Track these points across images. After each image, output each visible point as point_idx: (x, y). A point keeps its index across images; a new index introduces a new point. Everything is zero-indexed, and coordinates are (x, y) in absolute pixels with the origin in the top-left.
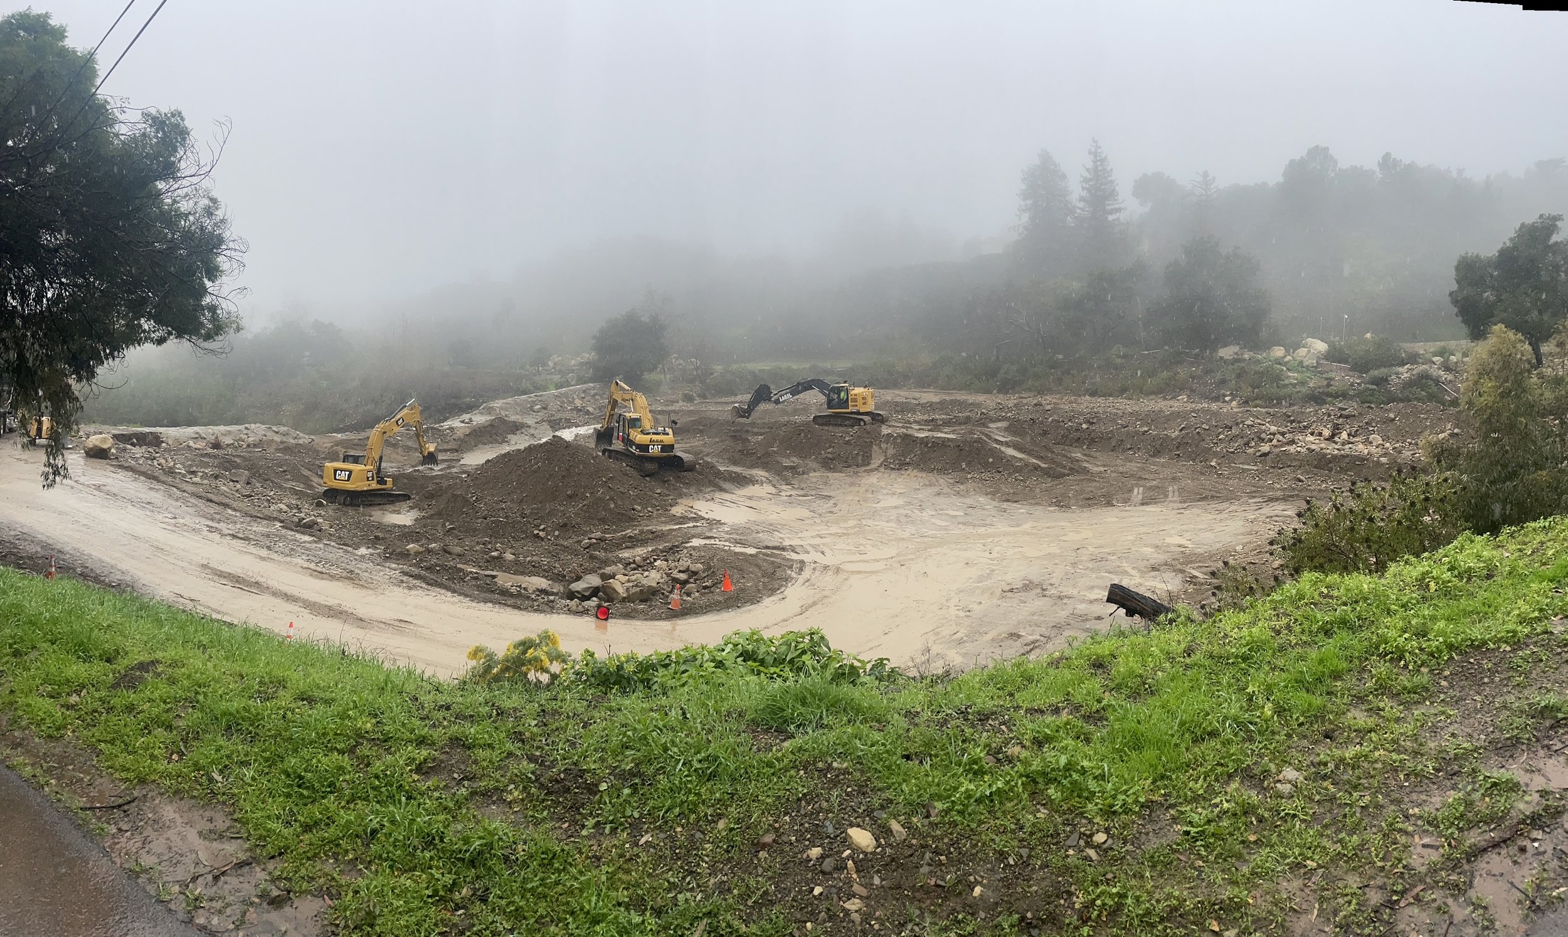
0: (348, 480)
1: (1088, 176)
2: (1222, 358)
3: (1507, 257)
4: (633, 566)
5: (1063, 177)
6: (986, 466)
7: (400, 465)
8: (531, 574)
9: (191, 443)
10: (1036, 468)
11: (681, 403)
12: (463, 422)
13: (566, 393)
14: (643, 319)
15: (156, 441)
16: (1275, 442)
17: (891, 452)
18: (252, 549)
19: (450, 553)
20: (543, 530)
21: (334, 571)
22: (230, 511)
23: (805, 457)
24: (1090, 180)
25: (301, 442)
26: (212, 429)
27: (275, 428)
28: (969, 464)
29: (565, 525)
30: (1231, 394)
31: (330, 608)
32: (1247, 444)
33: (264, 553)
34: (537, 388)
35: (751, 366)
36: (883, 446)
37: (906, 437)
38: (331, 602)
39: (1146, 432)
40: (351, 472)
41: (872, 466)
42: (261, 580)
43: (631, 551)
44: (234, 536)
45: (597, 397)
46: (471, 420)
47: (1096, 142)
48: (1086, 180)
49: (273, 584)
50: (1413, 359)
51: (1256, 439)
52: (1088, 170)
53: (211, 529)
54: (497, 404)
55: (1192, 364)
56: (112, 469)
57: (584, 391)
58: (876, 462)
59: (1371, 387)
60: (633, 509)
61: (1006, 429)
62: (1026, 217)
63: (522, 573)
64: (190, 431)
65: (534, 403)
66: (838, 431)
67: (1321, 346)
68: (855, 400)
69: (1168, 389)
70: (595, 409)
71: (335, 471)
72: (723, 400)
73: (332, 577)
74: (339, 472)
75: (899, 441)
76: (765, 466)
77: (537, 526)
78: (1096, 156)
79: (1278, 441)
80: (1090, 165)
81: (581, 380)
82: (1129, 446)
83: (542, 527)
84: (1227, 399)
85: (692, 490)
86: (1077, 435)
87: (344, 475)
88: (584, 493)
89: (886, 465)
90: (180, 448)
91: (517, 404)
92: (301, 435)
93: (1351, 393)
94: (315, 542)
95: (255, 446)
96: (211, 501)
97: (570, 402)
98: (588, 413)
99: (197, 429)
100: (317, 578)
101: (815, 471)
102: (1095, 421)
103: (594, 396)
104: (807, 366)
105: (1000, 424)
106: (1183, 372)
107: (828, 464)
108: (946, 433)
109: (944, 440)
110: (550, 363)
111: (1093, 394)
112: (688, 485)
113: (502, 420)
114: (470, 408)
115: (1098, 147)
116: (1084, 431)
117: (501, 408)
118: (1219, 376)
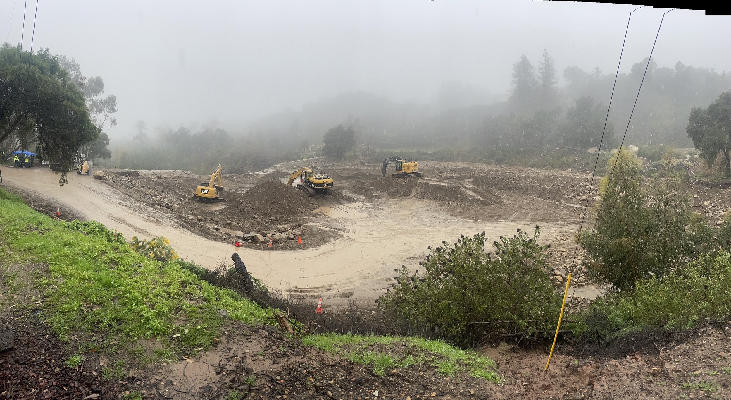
0: (207, 193)
1: (542, 67)
2: (589, 153)
3: (713, 109)
4: (280, 231)
5: (532, 67)
6: (456, 198)
7: (231, 188)
8: (239, 230)
9: (150, 176)
10: (479, 200)
11: (359, 165)
12: (263, 172)
13: (309, 160)
14: (345, 129)
15: (137, 175)
16: (591, 194)
17: (420, 190)
18: (130, 211)
19: (213, 220)
20: (257, 215)
21: (153, 219)
22: (132, 199)
23: (383, 191)
24: (543, 68)
25: (195, 177)
26: (159, 171)
27: (185, 172)
28: (449, 197)
29: (266, 214)
30: (590, 170)
31: (142, 230)
32: (578, 194)
33: (133, 212)
34: (299, 158)
35: (391, 150)
36: (417, 188)
37: (426, 184)
38: (144, 228)
39: (538, 186)
40: (208, 191)
41: (411, 196)
42: (125, 219)
43: (284, 225)
44: (126, 206)
45: (323, 162)
46: (267, 171)
47: (546, 51)
48: (541, 69)
49: (129, 221)
50: (678, 156)
51: (583, 192)
52: (542, 64)
53: (120, 203)
54: (278, 165)
55: (576, 155)
56: (101, 183)
57: (317, 160)
58: (413, 194)
59: (653, 169)
60: (298, 210)
61: (472, 182)
62: (515, 86)
63: (236, 230)
64: (151, 171)
65: (294, 165)
66: (400, 180)
67: (635, 149)
68: (404, 167)
69: (563, 166)
70: (321, 167)
71: (202, 190)
72: (375, 165)
73: (150, 221)
74: (203, 190)
75: (423, 186)
76: (366, 194)
77: (255, 214)
78: (546, 58)
79: (593, 194)
80: (544, 62)
81: (318, 155)
82: (530, 192)
83: (257, 214)
84: (588, 172)
85: (328, 203)
86: (509, 185)
87: (206, 192)
88: (278, 202)
89: (416, 196)
90: (146, 177)
91: (287, 165)
92: (196, 175)
93: (644, 171)
94: (153, 210)
95: (176, 178)
96: (127, 195)
97: (310, 164)
98: (317, 169)
99: (154, 171)
100: (145, 221)
101: (385, 197)
102: (518, 179)
103: (321, 162)
104: (416, 151)
105: (470, 180)
106: (571, 158)
107: (392, 195)
108: (445, 183)
109: (443, 186)
110: (310, 148)
111: (533, 166)
112: (327, 201)
113: (278, 172)
114: (269, 166)
115: (547, 53)
116: (512, 184)
117: (280, 167)
118: (587, 161)
